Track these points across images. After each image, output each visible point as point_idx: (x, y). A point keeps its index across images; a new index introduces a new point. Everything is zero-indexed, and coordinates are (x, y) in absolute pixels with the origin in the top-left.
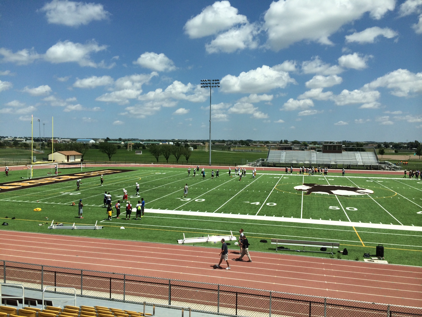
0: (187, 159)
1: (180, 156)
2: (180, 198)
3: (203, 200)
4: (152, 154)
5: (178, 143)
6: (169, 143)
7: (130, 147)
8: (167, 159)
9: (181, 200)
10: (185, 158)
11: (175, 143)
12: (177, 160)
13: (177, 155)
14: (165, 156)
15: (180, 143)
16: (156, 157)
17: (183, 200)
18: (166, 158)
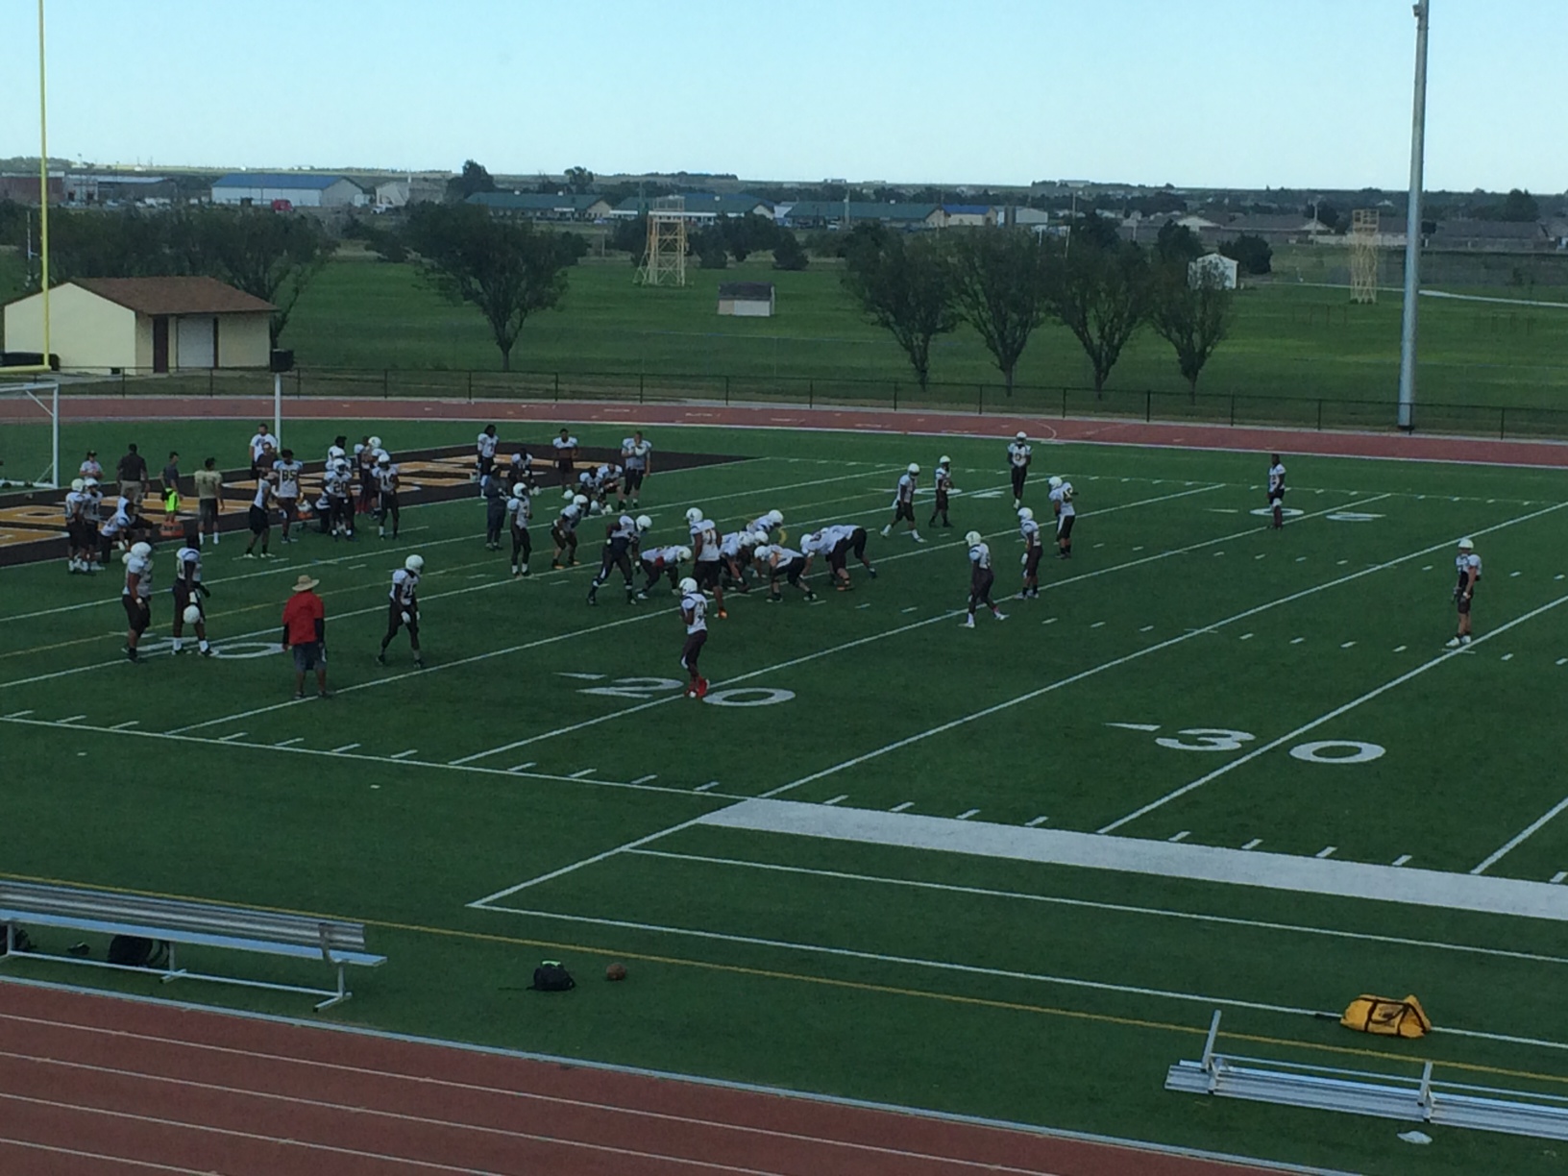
0: (1192, 363)
1: (1122, 340)
2: (1152, 728)
3: (1371, 752)
4: (874, 317)
5: (1092, 217)
6: (1010, 218)
7: (668, 247)
8: (1007, 364)
9: (1159, 741)
10: (1169, 353)
11: (1067, 220)
12: (1102, 372)
13: (1102, 330)
14: (989, 337)
15: (1108, 214)
16: (909, 347)
17: (1185, 740)
18: (994, 349)
